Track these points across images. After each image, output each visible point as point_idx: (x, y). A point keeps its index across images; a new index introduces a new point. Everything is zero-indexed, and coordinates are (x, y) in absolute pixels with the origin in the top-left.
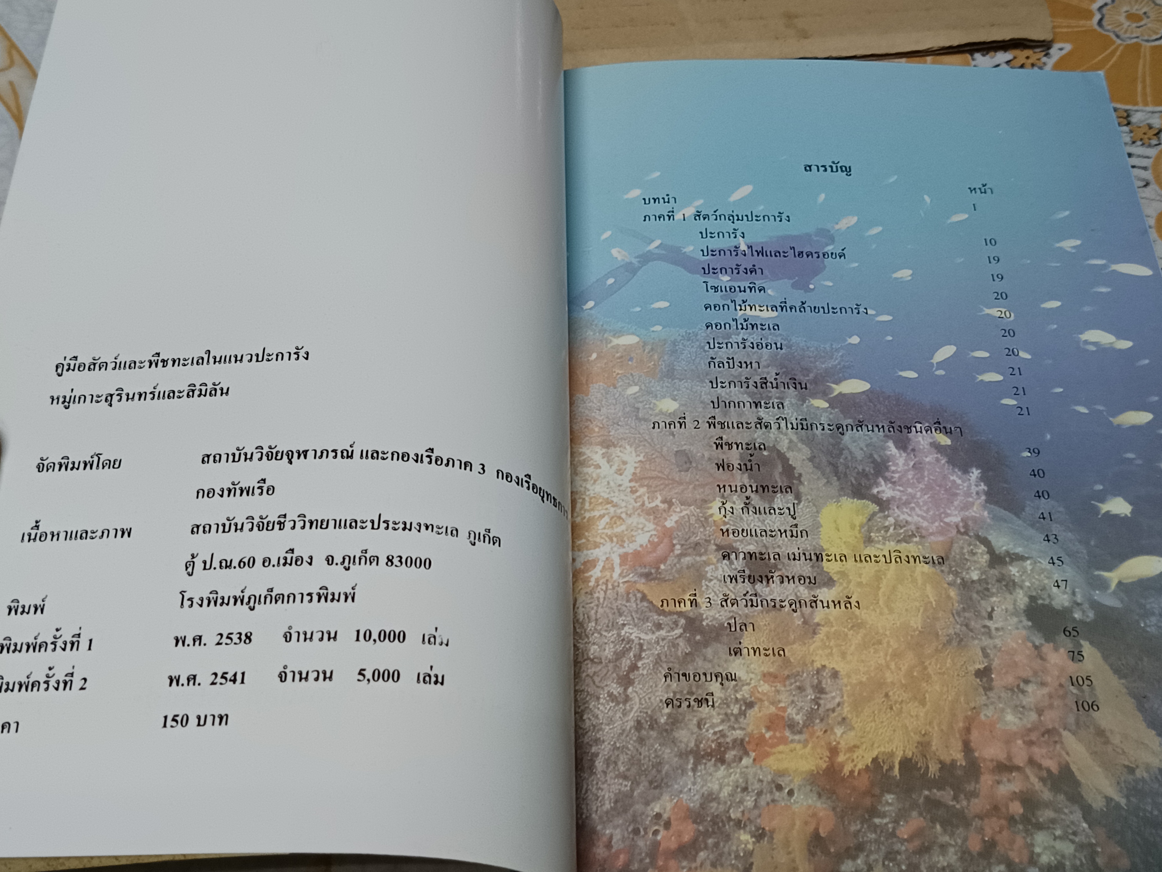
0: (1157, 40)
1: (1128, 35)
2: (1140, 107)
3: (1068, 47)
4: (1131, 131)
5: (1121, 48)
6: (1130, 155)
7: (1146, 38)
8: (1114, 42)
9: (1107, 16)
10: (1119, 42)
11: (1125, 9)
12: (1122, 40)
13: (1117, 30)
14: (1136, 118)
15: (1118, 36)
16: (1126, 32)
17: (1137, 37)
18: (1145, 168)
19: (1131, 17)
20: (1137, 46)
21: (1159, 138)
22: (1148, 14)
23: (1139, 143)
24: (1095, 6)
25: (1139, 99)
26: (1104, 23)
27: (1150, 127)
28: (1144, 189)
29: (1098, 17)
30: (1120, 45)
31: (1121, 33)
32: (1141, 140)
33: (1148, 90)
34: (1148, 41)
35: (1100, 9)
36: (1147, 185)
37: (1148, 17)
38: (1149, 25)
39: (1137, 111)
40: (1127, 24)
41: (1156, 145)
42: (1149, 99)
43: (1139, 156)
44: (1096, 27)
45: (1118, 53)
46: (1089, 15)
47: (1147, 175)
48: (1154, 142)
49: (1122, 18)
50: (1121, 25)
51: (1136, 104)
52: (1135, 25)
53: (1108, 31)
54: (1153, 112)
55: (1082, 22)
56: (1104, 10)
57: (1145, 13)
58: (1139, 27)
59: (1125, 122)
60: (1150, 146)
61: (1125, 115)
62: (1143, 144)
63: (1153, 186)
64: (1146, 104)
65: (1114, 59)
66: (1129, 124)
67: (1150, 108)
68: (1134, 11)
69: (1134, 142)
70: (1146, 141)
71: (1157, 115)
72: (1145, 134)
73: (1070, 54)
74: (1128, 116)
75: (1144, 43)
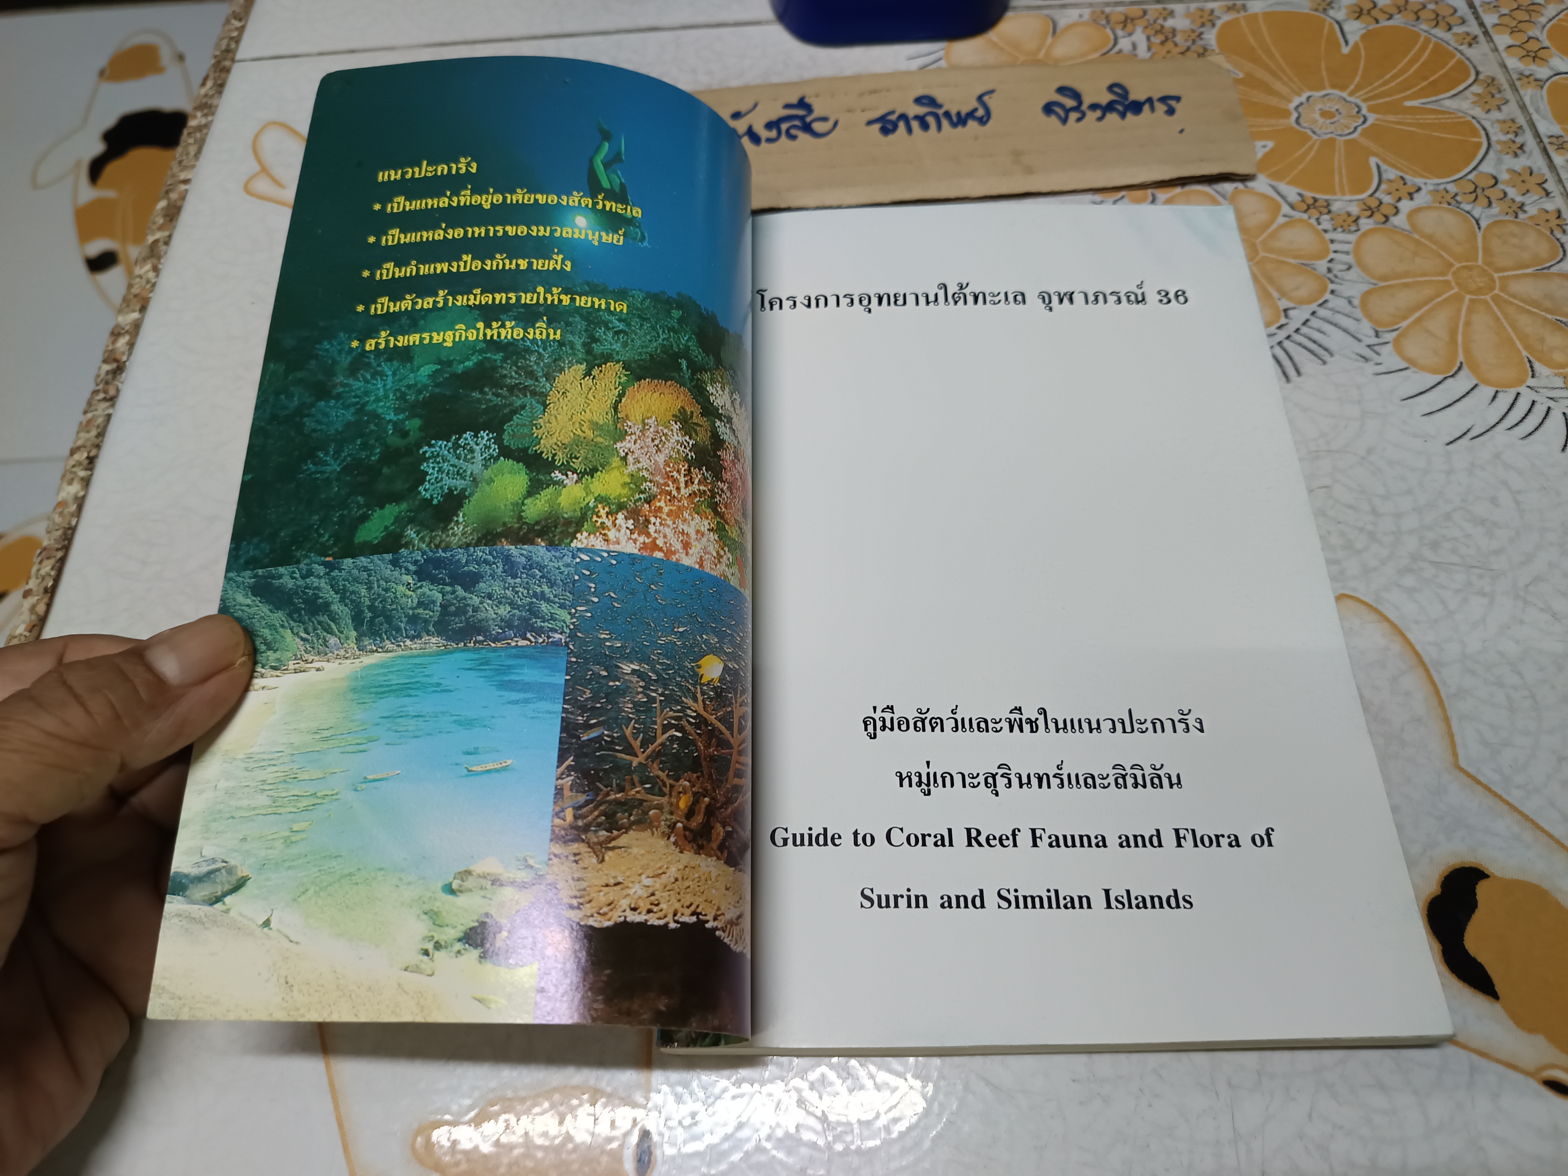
0: (1350, 134)
1: (1324, 131)
2: (1339, 197)
3: (1270, 144)
4: (1332, 219)
5: (1318, 144)
6: (1332, 241)
7: (1340, 133)
8: (1310, 138)
9: (1303, 115)
10: (1315, 137)
11: (1319, 106)
12: (1318, 136)
13: (1313, 127)
14: (1335, 207)
15: (1314, 132)
16: (1321, 128)
17: (1332, 133)
18: (1347, 253)
19: (1324, 114)
20: (1332, 141)
21: (1357, 225)
22: (1341, 111)
23: (1340, 230)
24: (1292, 106)
25: (1337, 189)
26: (1301, 121)
27: (1349, 215)
28: (1348, 272)
29: (1295, 115)
30: (1316, 141)
31: (1317, 130)
32: (1342, 227)
33: (1345, 180)
34: (1341, 135)
35: (1297, 108)
36: (1349, 268)
37: (1340, 114)
38: (1342, 121)
39: (1336, 200)
40: (1321, 120)
41: (1356, 231)
42: (1346, 189)
43: (1341, 242)
44: (1295, 125)
45: (1315, 148)
46: (1286, 114)
47: (1350, 259)
48: (1353, 228)
49: (1317, 116)
50: (1316, 122)
51: (1334, 193)
52: (1328, 121)
53: (1305, 128)
54: (1350, 201)
55: (1282, 121)
56: (1301, 109)
57: (1337, 110)
58: (1333, 123)
59: (1326, 210)
60: (1350, 232)
61: (1326, 204)
62: (1343, 231)
63: (1356, 270)
64: (1343, 193)
65: (1312, 154)
66: (1329, 212)
67: (1348, 197)
68: (1327, 109)
69: (1335, 229)
70: (1346, 227)
71: (1355, 203)
72: (1344, 221)
73: (1272, 150)
74: (1328, 205)
75: (1338, 138)
